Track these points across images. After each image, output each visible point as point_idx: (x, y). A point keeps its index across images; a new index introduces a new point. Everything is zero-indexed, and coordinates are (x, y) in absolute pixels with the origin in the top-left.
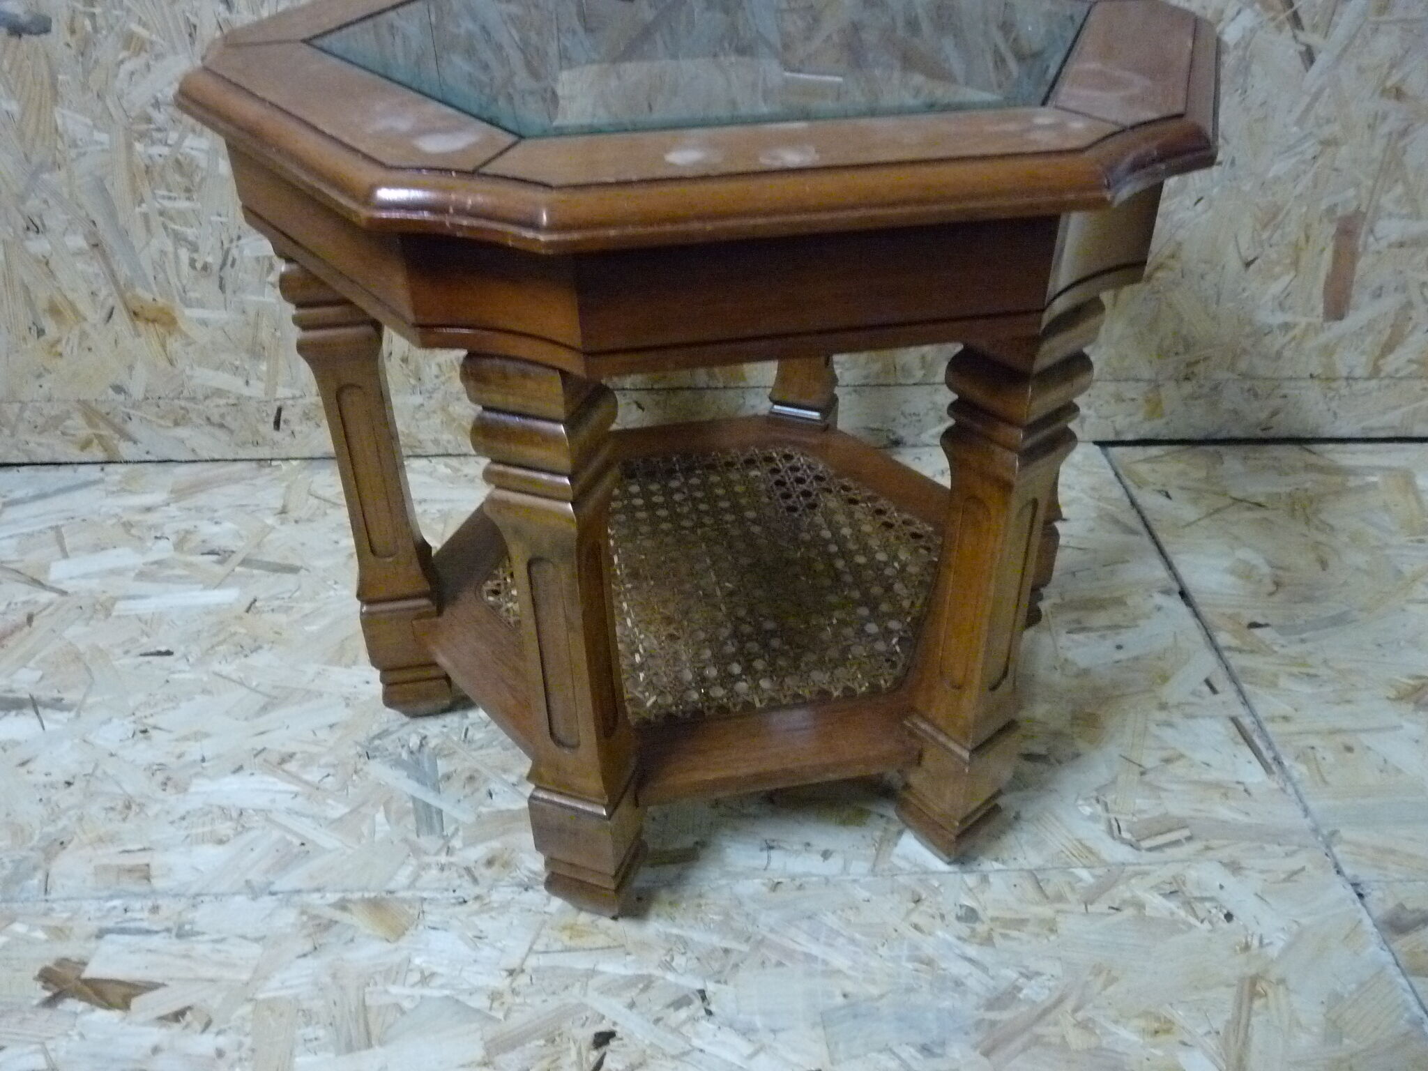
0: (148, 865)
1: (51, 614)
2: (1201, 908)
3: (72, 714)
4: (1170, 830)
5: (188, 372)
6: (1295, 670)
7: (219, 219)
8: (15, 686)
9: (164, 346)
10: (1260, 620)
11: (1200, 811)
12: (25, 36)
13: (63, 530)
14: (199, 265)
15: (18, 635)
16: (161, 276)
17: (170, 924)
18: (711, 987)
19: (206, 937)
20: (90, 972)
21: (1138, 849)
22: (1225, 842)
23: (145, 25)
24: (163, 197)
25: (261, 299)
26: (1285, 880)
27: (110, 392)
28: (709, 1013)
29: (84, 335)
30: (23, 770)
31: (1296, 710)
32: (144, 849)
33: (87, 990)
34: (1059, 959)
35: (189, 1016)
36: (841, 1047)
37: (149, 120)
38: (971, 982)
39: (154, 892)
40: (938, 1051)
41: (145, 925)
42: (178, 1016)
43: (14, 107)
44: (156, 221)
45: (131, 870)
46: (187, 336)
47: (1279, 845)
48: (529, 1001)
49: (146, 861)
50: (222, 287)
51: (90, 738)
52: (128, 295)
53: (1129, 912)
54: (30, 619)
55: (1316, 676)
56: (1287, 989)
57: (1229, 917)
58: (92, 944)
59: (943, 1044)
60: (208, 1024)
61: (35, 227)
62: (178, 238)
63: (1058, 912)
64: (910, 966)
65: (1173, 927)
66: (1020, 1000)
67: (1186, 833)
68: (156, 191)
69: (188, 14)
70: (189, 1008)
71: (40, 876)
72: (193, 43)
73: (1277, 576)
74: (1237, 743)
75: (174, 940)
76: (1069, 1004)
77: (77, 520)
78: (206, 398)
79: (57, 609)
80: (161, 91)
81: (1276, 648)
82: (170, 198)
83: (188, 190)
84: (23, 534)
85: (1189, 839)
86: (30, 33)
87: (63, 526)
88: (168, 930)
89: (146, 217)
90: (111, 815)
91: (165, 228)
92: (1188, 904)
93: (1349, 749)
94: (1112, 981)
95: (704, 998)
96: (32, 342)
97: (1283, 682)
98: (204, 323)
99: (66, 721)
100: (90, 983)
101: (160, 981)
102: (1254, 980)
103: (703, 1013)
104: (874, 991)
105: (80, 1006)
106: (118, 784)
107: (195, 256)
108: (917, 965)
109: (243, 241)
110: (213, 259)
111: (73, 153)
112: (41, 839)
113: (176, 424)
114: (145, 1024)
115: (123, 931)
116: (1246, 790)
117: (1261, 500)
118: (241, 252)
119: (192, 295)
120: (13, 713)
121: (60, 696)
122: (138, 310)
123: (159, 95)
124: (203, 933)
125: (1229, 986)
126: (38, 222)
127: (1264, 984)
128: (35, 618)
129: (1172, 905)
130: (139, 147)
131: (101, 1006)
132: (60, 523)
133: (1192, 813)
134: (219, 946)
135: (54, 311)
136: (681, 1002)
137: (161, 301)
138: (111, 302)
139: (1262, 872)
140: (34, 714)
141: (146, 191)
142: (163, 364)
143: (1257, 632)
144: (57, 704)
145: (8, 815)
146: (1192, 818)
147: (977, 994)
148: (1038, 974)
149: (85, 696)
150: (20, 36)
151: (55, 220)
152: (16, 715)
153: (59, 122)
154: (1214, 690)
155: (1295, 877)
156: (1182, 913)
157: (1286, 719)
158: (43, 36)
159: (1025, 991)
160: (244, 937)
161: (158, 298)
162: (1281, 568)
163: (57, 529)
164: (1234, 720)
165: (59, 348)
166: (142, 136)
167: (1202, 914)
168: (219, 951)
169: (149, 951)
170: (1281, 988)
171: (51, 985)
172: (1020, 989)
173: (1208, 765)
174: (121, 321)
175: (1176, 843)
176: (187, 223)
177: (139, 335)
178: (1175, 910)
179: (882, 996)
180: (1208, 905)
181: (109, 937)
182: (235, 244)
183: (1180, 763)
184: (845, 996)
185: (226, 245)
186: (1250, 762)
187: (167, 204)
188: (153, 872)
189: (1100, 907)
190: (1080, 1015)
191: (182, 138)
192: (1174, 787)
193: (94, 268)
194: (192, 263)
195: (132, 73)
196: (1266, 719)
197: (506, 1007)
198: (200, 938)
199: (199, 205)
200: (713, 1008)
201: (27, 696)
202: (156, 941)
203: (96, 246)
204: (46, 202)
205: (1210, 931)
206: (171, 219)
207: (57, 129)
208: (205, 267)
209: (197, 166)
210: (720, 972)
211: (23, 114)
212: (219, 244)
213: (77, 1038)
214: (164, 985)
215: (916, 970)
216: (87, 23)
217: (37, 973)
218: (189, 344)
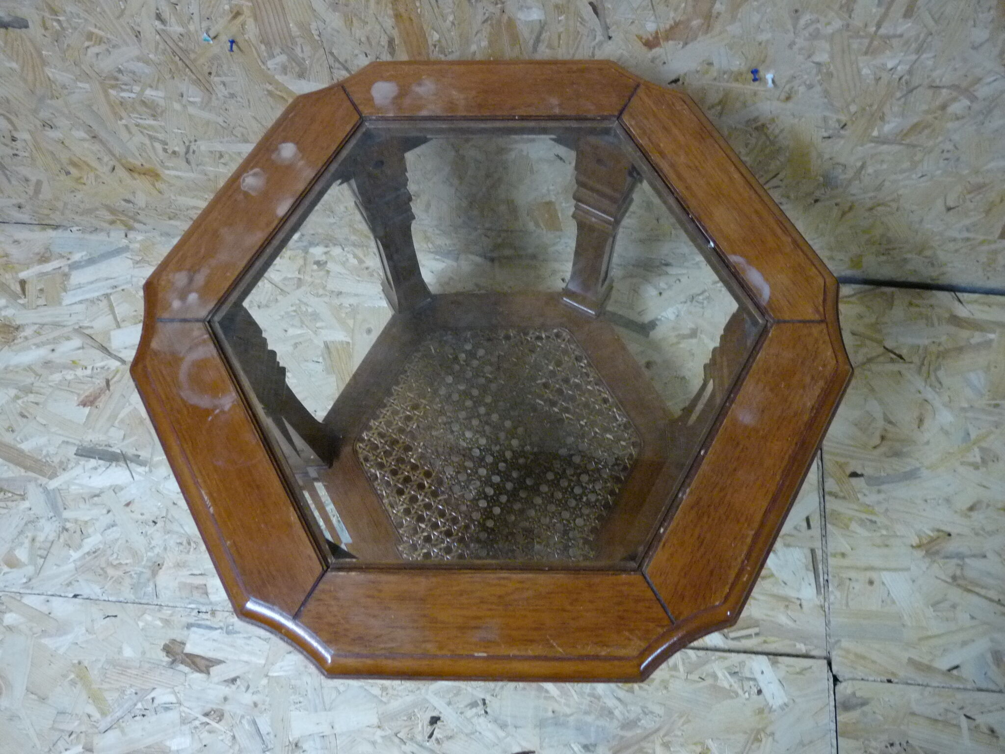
0: (205, 585)
1: (119, 381)
2: (747, 685)
3: (147, 469)
4: (748, 628)
5: (173, 198)
6: (864, 516)
7: (180, 131)
8: (112, 442)
9: (154, 185)
10: (859, 472)
11: (769, 616)
12: (10, 29)
13: (112, 297)
14: (170, 151)
15: (103, 398)
16: (144, 154)
17: (222, 624)
18: (488, 698)
19: (241, 635)
20: (189, 649)
21: (727, 638)
22: (776, 639)
23: (100, 29)
24: (137, 118)
25: (217, 170)
26: (798, 673)
27: (123, 203)
28: (486, 712)
29: (97, 177)
30: (128, 509)
31: (852, 549)
32: (201, 575)
33: (188, 660)
34: (665, 705)
35: (238, 681)
36: (547, 740)
37: (117, 79)
38: (617, 713)
39: (211, 603)
40: (591, 748)
41: (208, 623)
42: (234, 680)
43: (14, 65)
44: (134, 130)
45: (197, 588)
46: (169, 183)
47: (805, 644)
48: (400, 694)
49: (204, 582)
50: (188, 162)
51: (161, 488)
52: (123, 161)
53: (709, 681)
54: (108, 382)
55: (875, 522)
56: (773, 739)
57: (760, 692)
58: (186, 632)
59: (595, 745)
60: (248, 688)
61: (48, 125)
62: (151, 138)
63: (672, 676)
64: (589, 698)
65: (730, 694)
66: (639, 726)
67: (757, 630)
68: (131, 115)
69: (133, 25)
70: (238, 677)
71: (151, 585)
72: (140, 41)
73: (886, 430)
74: (808, 569)
75: (225, 635)
76: (662, 733)
77: (119, 289)
78: (187, 210)
79: (122, 378)
80: (122, 65)
81: (859, 496)
82: (141, 119)
83: (153, 116)
84: (87, 300)
85: (757, 634)
86: (14, 27)
87: (111, 294)
88: (221, 628)
89: (126, 126)
90: (181, 548)
91: (142, 132)
92: (742, 680)
93: (871, 583)
94: (688, 721)
95: (484, 704)
96: (63, 177)
97: (854, 526)
98: (178, 177)
99: (144, 473)
100: (188, 655)
101: (222, 659)
102: (758, 732)
103: (483, 712)
104: (568, 711)
105: (186, 669)
106: (181, 526)
107: (166, 147)
108: (593, 699)
109: (198, 143)
110: (180, 149)
111: (65, 91)
112: (147, 560)
113: (170, 219)
114: (218, 684)
115: (199, 626)
116: (800, 605)
117: (904, 352)
118: (199, 147)
119: (166, 164)
120: (114, 464)
121: (139, 453)
122: (131, 168)
123: (120, 66)
124: (239, 633)
125: (745, 733)
126: (48, 122)
127: (763, 735)
128: (111, 383)
129: (732, 680)
130: (112, 92)
131: (197, 671)
132: (109, 291)
133: (765, 617)
134: (248, 642)
135: (74, 164)
136: (474, 705)
137: (147, 166)
138: (112, 163)
139: (787, 666)
140: (125, 466)
141: (124, 114)
142: (155, 193)
143: (854, 481)
144: (137, 460)
145: (127, 541)
146: (763, 620)
147: (618, 720)
148: (652, 713)
149: (152, 455)
150: (7, 28)
151: (63, 122)
152: (116, 466)
153: (50, 75)
154: (809, 526)
155: (804, 672)
156: (736, 686)
157: (843, 555)
158: (24, 30)
159: (643, 721)
160: (260, 638)
161: (144, 164)
162: (890, 422)
163: (107, 296)
164: (813, 551)
165: (82, 181)
166: (113, 87)
167: (746, 688)
168: (248, 645)
169: (214, 640)
170: (770, 739)
171: (170, 655)
172: (640, 720)
173: (785, 584)
174: (121, 172)
175: (749, 636)
176: (157, 132)
177: (135, 179)
178: (733, 683)
179: (572, 715)
180: (751, 683)
181: (194, 629)
182: (193, 143)
183: (769, 580)
184: (553, 712)
185: (187, 144)
186: (810, 584)
187: (139, 121)
188: (209, 591)
189: (694, 677)
190: (666, 739)
191: (143, 90)
192: (762, 598)
193: (96, 147)
194: (165, 150)
195: (97, 54)
196: (831, 554)
197: (389, 695)
198: (238, 635)
199: (163, 124)
200: (488, 710)
201: (119, 451)
202: (216, 634)
203: (94, 137)
204: (52, 114)
205: (747, 699)
206: (145, 128)
207: (49, 79)
208: (174, 152)
209: (157, 105)
210: (494, 690)
211: (22, 70)
212: (182, 143)
213: (187, 687)
214: (224, 662)
215: (591, 702)
216: (55, 24)
217: (162, 647)
218: (171, 186)
